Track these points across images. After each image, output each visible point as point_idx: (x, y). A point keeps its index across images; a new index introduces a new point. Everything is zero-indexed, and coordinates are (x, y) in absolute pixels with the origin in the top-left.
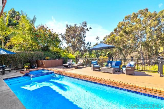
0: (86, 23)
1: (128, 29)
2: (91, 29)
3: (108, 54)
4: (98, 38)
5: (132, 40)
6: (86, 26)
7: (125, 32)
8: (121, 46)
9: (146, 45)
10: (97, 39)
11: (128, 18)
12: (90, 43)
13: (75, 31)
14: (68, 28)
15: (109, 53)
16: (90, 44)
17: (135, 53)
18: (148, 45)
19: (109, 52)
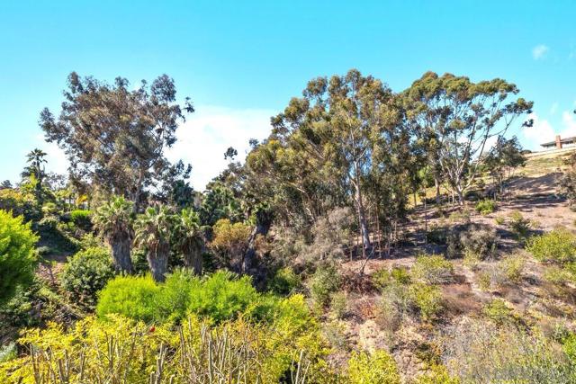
0: (170, 85)
1: (318, 126)
2: (190, 109)
3: (257, 213)
4: (231, 152)
5: (328, 162)
6: (170, 95)
7: (309, 134)
8: (298, 185)
9: (370, 184)
10: (228, 157)
11: (317, 88)
12: (186, 168)
13: (117, 110)
14: (81, 88)
15: (260, 209)
16: (189, 171)
17: (341, 210)
18: (379, 186)
19: (261, 206)
